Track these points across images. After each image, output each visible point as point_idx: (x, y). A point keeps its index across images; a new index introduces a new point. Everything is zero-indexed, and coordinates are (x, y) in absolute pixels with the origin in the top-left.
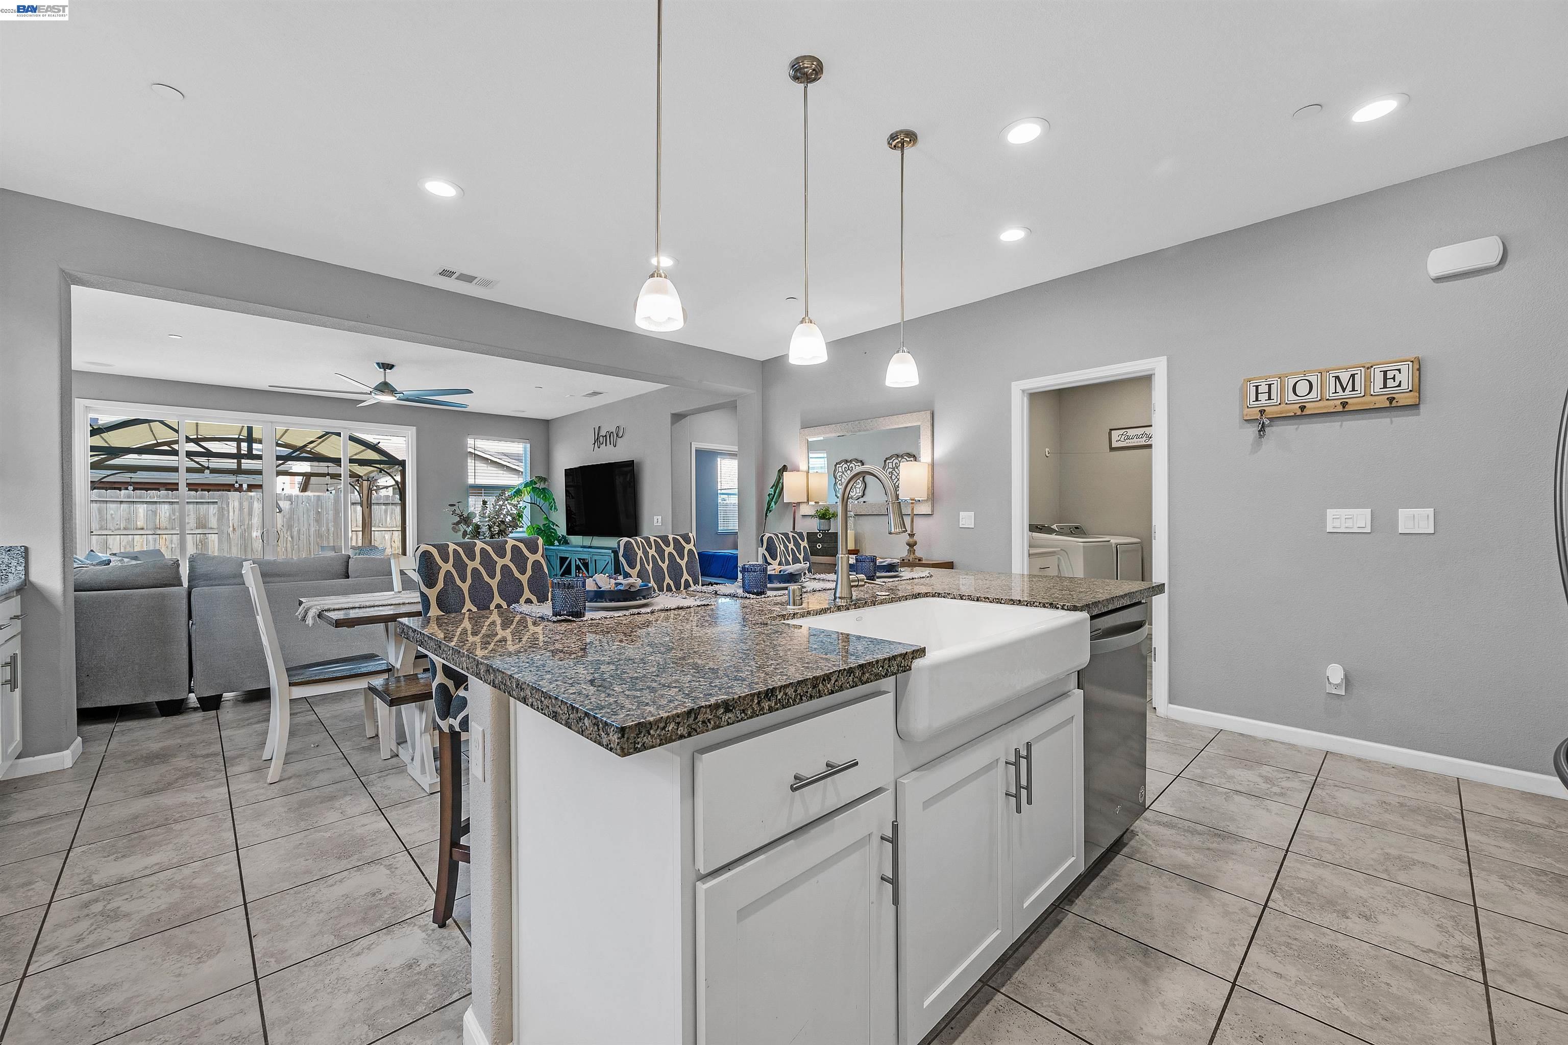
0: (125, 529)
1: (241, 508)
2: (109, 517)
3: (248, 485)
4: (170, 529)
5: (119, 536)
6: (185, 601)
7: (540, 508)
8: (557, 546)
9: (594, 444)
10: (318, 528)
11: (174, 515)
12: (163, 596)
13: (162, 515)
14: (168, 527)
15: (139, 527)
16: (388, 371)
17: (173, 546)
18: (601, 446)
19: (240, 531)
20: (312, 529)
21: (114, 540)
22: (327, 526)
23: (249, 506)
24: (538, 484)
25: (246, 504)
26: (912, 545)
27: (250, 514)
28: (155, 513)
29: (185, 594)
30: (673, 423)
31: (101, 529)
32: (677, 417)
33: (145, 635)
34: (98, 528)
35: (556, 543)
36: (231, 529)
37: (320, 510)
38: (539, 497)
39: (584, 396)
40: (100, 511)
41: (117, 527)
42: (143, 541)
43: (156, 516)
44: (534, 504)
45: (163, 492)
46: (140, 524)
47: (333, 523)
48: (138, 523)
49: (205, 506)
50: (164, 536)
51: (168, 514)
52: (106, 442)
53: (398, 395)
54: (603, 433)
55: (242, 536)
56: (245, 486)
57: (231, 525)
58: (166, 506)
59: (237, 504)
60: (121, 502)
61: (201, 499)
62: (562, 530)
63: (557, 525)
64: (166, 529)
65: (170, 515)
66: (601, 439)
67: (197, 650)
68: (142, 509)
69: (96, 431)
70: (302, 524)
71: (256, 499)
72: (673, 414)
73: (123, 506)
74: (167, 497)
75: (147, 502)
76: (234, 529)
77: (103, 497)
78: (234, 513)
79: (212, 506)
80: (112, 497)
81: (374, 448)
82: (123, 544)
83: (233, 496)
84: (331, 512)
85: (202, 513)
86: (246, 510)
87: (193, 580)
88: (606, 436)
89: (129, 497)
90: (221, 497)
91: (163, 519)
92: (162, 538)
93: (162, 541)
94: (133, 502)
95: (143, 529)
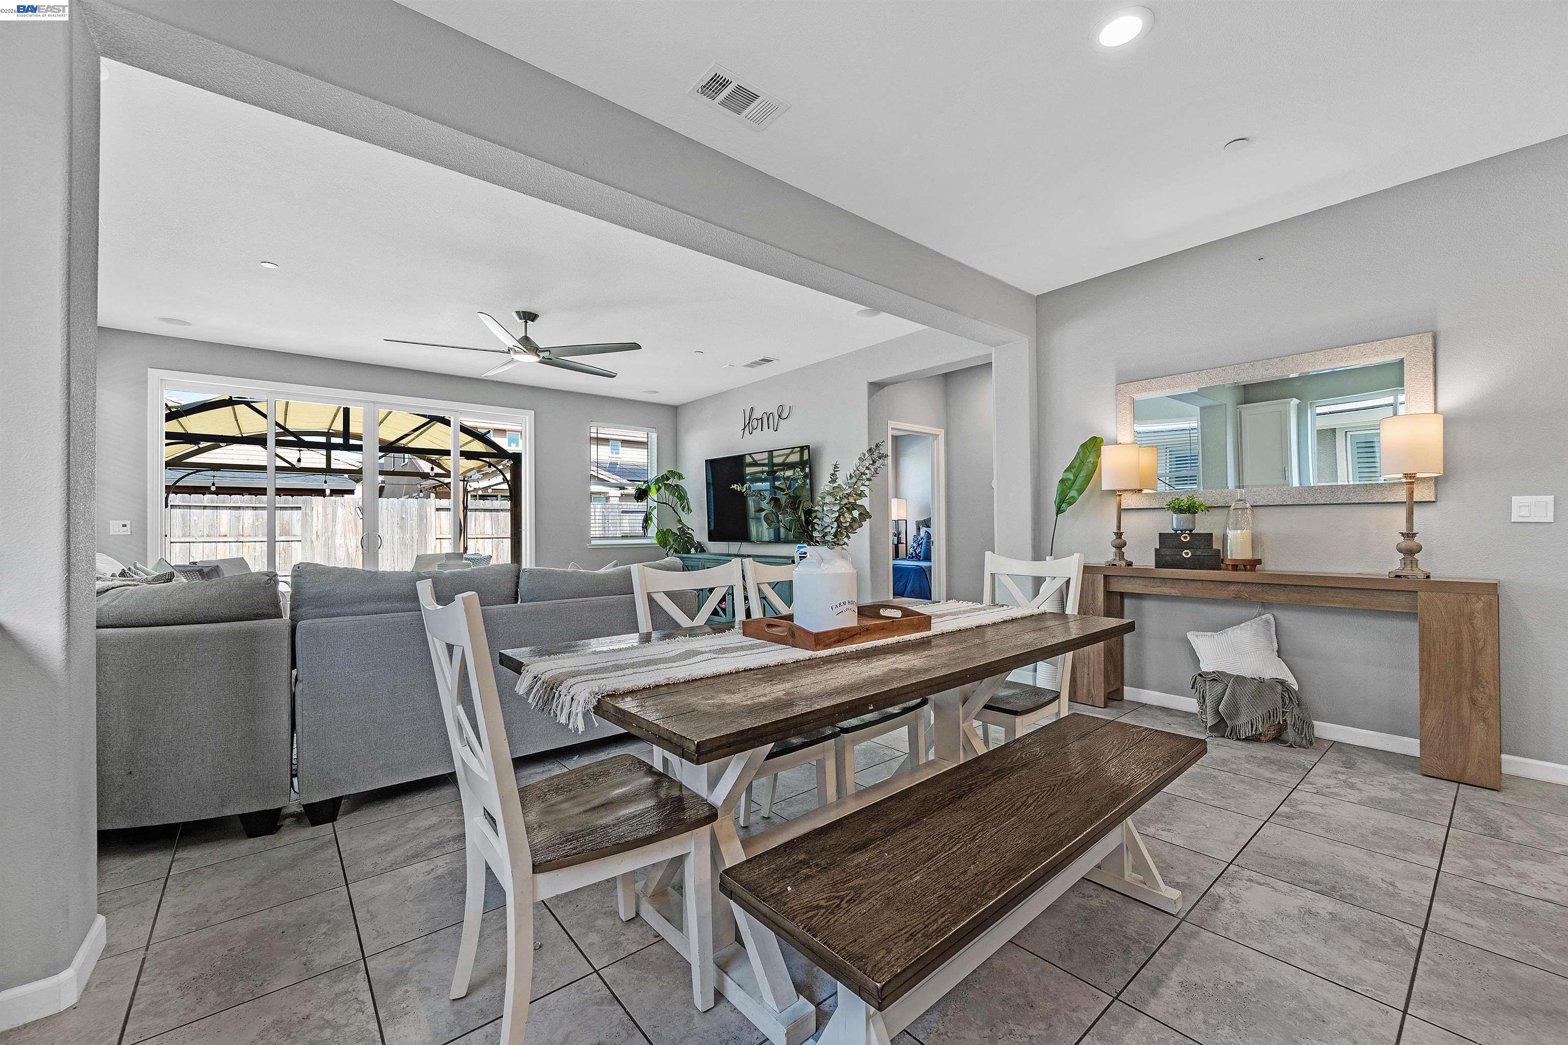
0: (208, 536)
1: (325, 515)
2: (192, 523)
3: (331, 490)
4: (253, 536)
5: (202, 544)
6: (286, 644)
7: (673, 508)
8: (695, 554)
9: (744, 429)
10: (402, 536)
11: (258, 522)
12: (253, 635)
13: (246, 522)
14: (251, 534)
15: (223, 534)
16: (530, 323)
17: (256, 554)
18: (754, 431)
19: (324, 538)
20: (396, 537)
21: (197, 547)
22: (412, 533)
23: (333, 511)
24: (671, 480)
25: (330, 510)
26: (1410, 553)
27: (334, 519)
28: (238, 518)
29: (287, 633)
30: (870, 395)
31: (184, 536)
32: (876, 387)
33: (224, 701)
34: (181, 535)
35: (693, 551)
36: (315, 536)
37: (404, 516)
38: (674, 495)
39: (748, 366)
40: (183, 516)
41: (201, 533)
42: (226, 549)
43: (239, 522)
44: (666, 503)
45: (247, 497)
46: (223, 531)
47: (417, 531)
49: (289, 512)
50: (250, 544)
51: (252, 520)
52: (184, 428)
53: (542, 355)
54: (757, 414)
55: (326, 545)
56: (328, 492)
57: (315, 532)
58: (250, 512)
59: (321, 509)
60: (205, 507)
61: (285, 504)
62: (700, 534)
63: (692, 530)
64: (250, 536)
65: (253, 522)
66: (755, 423)
67: (305, 723)
68: (225, 514)
69: (173, 415)
70: (386, 531)
71: (340, 504)
72: (870, 383)
73: (207, 511)
74: (251, 502)
75: (230, 508)
76: (317, 536)
77: (187, 502)
78: (318, 519)
79: (295, 512)
80: (195, 502)
81: (481, 438)
82: (206, 552)
83: (317, 500)
84: (415, 518)
85: (285, 519)
86: (330, 516)
87: (299, 606)
88: (761, 418)
89: (212, 502)
90: (304, 502)
91: (246, 525)
92: (245, 545)
93: (246, 549)
94: (217, 508)
95: (226, 536)
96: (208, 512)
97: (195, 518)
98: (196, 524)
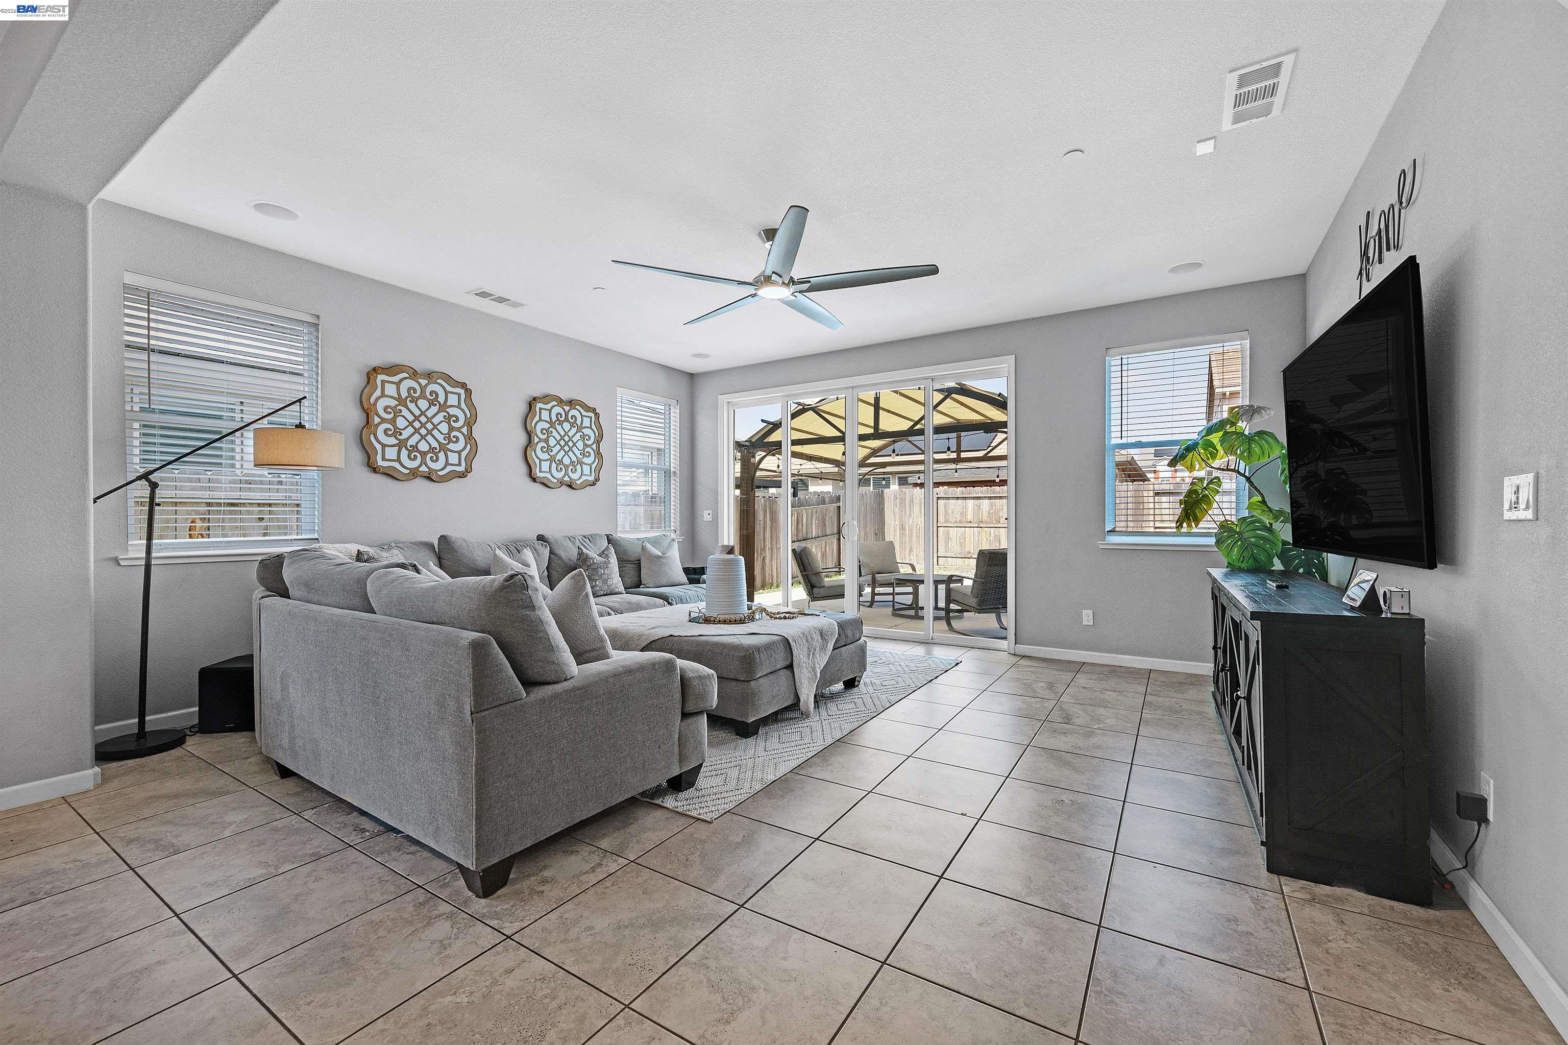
9: (1361, 274)
13: (984, 510)
18: (1372, 270)
21: (954, 530)
28: (979, 506)
40: (945, 505)
48: (968, 517)
50: (985, 529)
51: (987, 510)
58: (987, 501)
60: (958, 498)
66: (1372, 249)
68: (970, 503)
75: (974, 498)
88: (1379, 232)
93: (984, 534)
94: (965, 498)
95: (971, 522)
96: (960, 501)
97: (952, 507)
98: (953, 512)
